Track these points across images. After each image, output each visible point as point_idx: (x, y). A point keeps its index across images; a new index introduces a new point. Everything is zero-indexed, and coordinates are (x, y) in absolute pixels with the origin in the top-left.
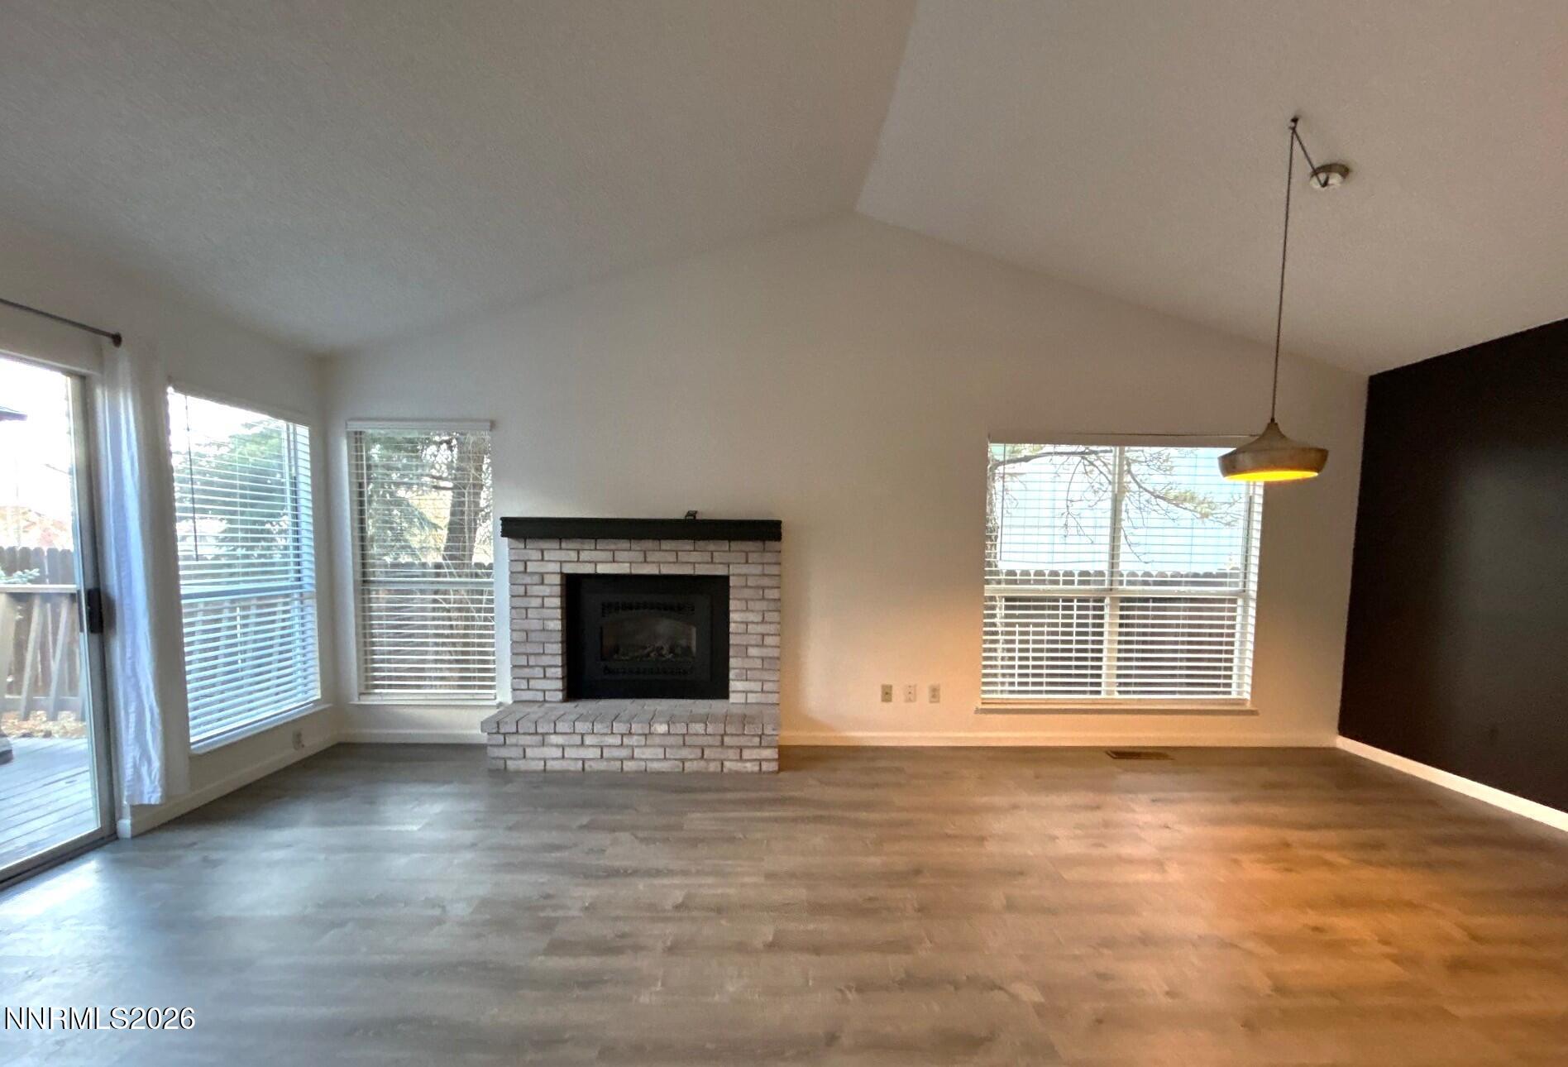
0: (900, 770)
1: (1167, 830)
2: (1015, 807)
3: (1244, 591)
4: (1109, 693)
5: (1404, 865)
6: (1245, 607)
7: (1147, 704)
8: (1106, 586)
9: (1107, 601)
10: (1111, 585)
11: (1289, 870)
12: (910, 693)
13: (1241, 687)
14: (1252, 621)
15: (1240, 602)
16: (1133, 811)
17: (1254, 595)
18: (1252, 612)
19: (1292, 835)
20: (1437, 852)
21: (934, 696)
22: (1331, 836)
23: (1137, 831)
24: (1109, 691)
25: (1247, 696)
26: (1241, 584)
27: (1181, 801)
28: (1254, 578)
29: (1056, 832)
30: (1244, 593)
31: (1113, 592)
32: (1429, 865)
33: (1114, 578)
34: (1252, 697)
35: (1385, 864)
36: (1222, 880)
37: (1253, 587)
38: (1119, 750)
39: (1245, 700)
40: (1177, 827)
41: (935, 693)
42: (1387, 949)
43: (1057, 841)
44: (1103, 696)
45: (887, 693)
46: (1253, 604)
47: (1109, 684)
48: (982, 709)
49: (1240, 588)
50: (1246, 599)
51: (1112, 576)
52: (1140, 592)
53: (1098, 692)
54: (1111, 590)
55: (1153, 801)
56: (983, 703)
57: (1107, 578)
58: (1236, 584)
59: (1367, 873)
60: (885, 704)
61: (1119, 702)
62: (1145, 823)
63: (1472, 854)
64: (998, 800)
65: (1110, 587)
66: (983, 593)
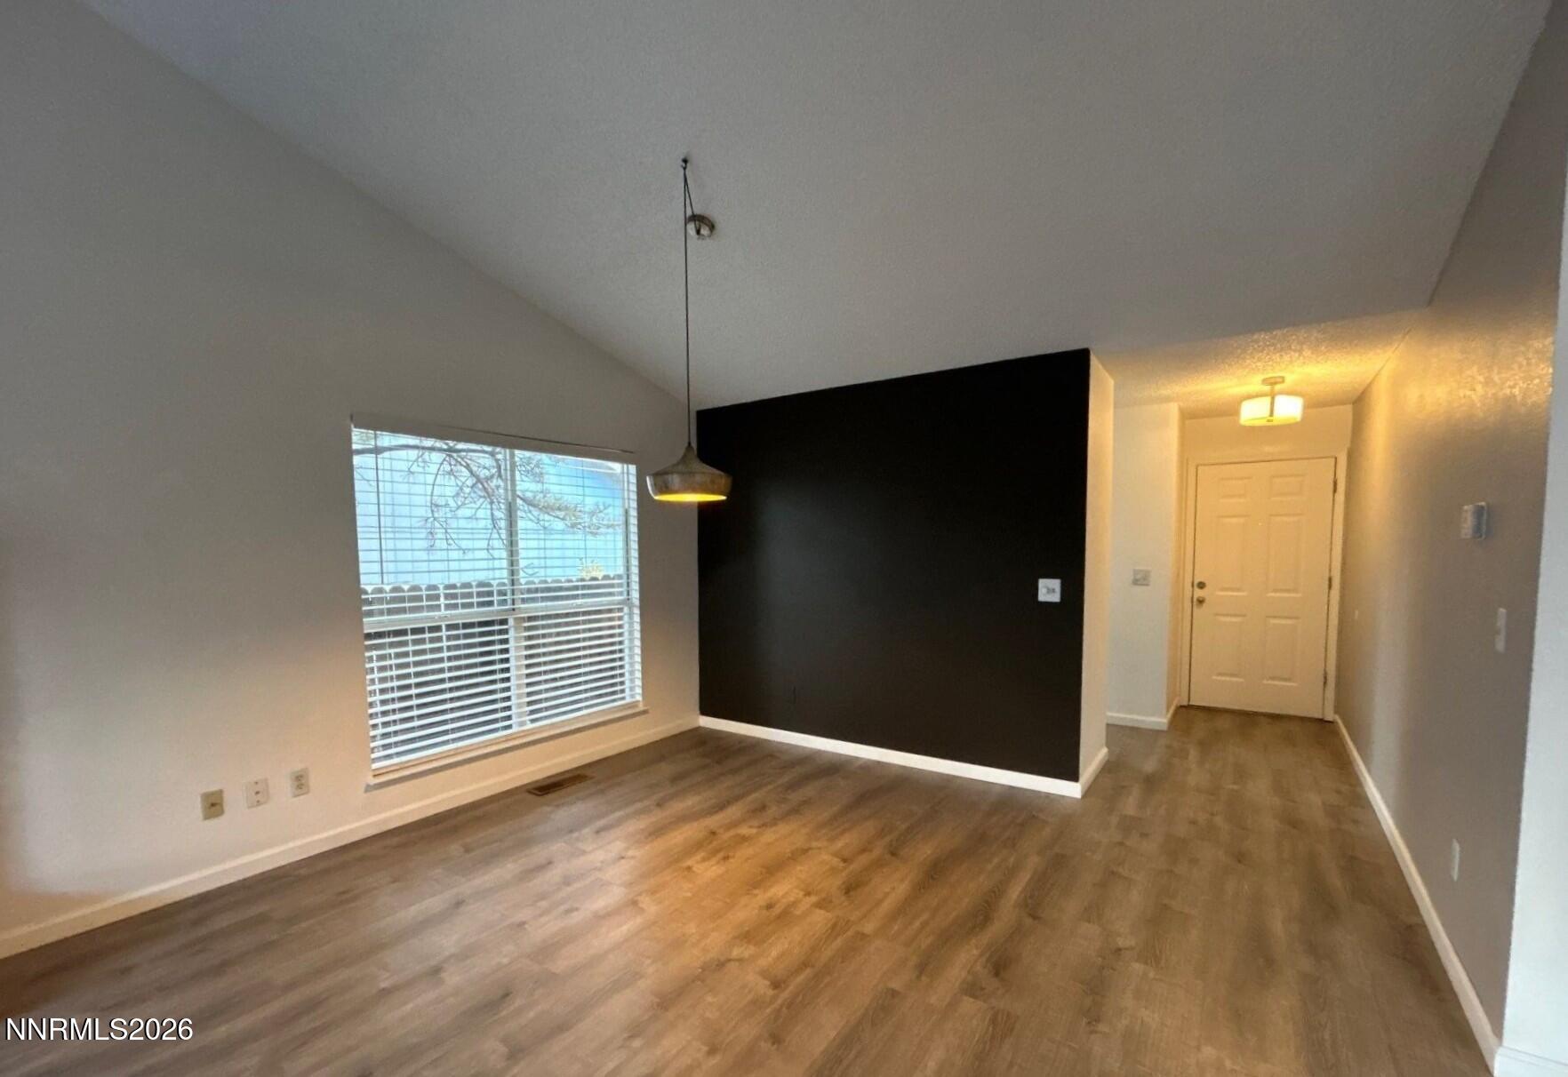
0: (262, 920)
1: (623, 861)
2: (459, 904)
3: (628, 599)
4: (522, 724)
5: (785, 817)
6: (631, 615)
7: (559, 727)
8: (509, 607)
9: (511, 622)
10: (513, 604)
11: (726, 858)
12: (257, 793)
13: (633, 689)
14: (637, 627)
15: (626, 610)
16: (584, 853)
17: (637, 602)
18: (637, 618)
19: (713, 821)
20: (795, 797)
21: (300, 787)
22: (734, 811)
23: (598, 875)
24: (521, 723)
25: (639, 698)
26: (625, 593)
27: (619, 822)
28: (635, 586)
29: (520, 916)
30: (628, 601)
31: (517, 611)
32: (795, 811)
33: (515, 597)
34: (643, 698)
35: (775, 822)
36: (689, 894)
37: (635, 595)
38: (538, 785)
39: (638, 701)
40: (630, 853)
41: (300, 782)
42: (813, 899)
43: (526, 926)
44: (515, 729)
45: (213, 805)
46: (637, 611)
47: (520, 715)
48: (375, 785)
49: (625, 597)
50: (631, 607)
51: (513, 594)
52: (542, 609)
53: (509, 727)
54: (514, 610)
55: (598, 832)
56: (375, 776)
57: (509, 597)
58: (621, 593)
59: (769, 836)
60: (213, 823)
61: (532, 732)
62: (602, 862)
63: (809, 790)
64: (433, 903)
65: (512, 607)
66: (362, 629)
